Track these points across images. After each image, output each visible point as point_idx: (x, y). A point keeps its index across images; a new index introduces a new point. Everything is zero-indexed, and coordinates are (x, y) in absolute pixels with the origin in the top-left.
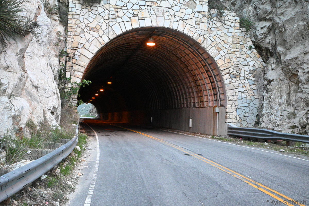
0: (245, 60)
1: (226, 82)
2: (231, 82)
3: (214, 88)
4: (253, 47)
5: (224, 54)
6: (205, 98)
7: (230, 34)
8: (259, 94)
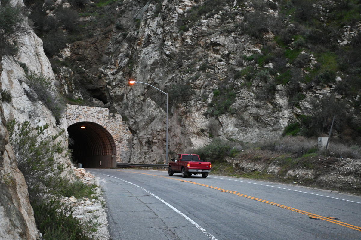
0: (125, 135)
1: (116, 144)
2: (118, 144)
3: (111, 147)
4: (128, 129)
5: (115, 132)
6: (108, 151)
7: (118, 124)
8: (130, 149)
